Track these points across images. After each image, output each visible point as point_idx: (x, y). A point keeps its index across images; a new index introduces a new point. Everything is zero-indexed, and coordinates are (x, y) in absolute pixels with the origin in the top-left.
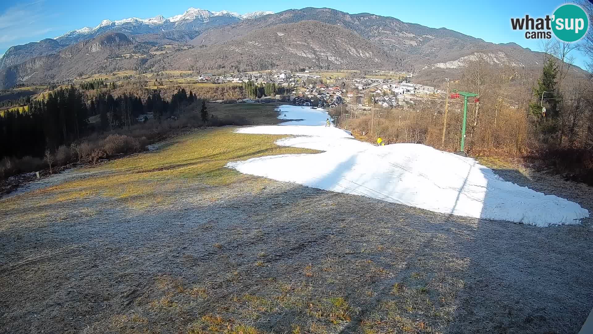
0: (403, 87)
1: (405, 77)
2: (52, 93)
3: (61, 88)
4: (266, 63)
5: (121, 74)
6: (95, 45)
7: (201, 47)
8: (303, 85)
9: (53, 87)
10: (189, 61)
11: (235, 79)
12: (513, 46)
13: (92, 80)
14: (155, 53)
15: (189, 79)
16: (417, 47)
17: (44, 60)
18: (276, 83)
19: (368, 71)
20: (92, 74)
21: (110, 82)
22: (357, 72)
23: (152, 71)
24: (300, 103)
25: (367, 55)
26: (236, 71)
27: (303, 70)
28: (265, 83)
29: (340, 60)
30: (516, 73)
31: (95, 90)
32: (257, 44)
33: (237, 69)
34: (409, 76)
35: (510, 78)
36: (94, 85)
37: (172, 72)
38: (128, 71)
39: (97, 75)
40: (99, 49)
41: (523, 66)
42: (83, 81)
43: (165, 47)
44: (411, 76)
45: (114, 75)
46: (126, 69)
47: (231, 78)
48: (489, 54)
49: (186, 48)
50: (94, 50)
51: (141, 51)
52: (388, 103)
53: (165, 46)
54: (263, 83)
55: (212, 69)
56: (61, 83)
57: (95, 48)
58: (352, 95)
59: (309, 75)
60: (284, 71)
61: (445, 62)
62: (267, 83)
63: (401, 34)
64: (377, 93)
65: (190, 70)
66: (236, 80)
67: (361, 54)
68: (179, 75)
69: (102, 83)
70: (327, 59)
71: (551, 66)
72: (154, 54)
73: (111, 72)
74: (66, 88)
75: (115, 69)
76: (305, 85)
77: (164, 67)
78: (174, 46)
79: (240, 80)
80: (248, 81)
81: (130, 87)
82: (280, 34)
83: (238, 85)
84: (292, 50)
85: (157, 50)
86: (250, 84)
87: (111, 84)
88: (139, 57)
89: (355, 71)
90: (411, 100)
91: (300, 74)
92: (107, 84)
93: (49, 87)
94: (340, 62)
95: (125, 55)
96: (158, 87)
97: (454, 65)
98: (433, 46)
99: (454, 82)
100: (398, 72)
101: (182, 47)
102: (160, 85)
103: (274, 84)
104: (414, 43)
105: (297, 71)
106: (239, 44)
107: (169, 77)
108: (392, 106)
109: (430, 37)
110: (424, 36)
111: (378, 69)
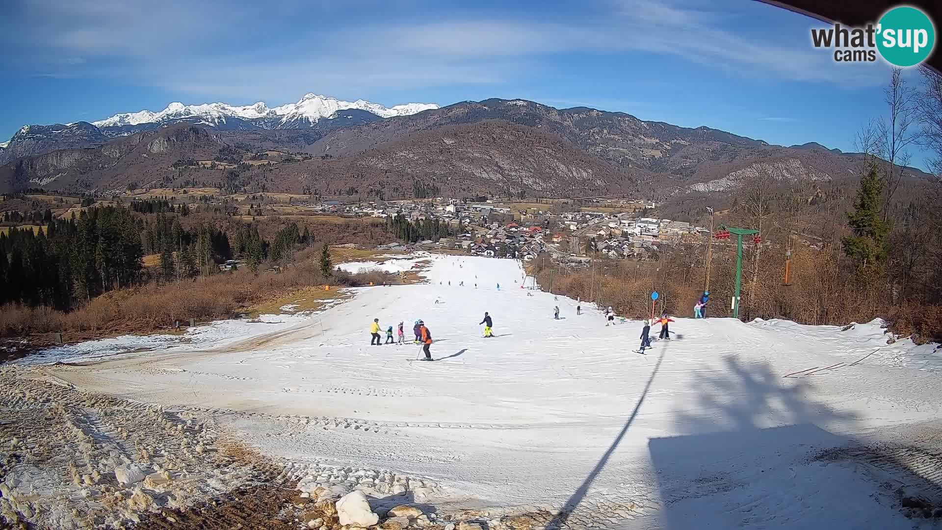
0: (640, 224)
1: (644, 208)
2: (86, 211)
3: (101, 204)
4: (425, 187)
5: (198, 192)
6: (158, 142)
7: (323, 158)
8: (484, 222)
9: (88, 201)
10: (303, 179)
11: (375, 211)
12: (813, 148)
13: (151, 197)
14: (251, 162)
15: (302, 208)
16: (662, 160)
17: (76, 155)
18: (441, 219)
19: (586, 201)
20: (152, 188)
21: (179, 203)
22: (568, 202)
23: (245, 191)
24: (477, 251)
25: (584, 174)
26: (377, 199)
27: (483, 200)
28: (422, 220)
29: (541, 184)
30: (818, 191)
31: (155, 214)
32: (411, 155)
33: (379, 196)
34: (650, 207)
35: (809, 200)
36: (154, 207)
37: (277, 196)
38: (207, 189)
39: (159, 191)
40: (163, 148)
41: (830, 178)
42: (137, 198)
43: (267, 155)
44: (653, 207)
45: (185, 192)
46: (204, 185)
47: (370, 209)
48: (776, 165)
49: (299, 157)
50: (156, 149)
51: (229, 158)
52: (617, 251)
53: (267, 153)
54: (420, 218)
55: (340, 194)
56: (101, 196)
57: (158, 147)
58: (560, 240)
59: (492, 207)
60: (454, 200)
61: (706, 182)
62: (426, 219)
63: (637, 141)
64: (600, 234)
65: (305, 194)
66: (376, 213)
67: (575, 174)
68: (288, 200)
69: (166, 203)
70: (521, 182)
71: (872, 174)
72: (250, 164)
73: (182, 187)
74: (108, 206)
75: (187, 183)
76: (486, 223)
77: (264, 186)
78: (281, 154)
79: (385, 213)
80: (396, 214)
81: (211, 214)
82: (448, 142)
83: (381, 220)
84: (465, 167)
85: (254, 158)
86: (400, 219)
87: (180, 206)
88: (226, 166)
89: (565, 200)
90: (653, 244)
91: (479, 206)
92: (175, 206)
93: (82, 200)
94: (542, 186)
95: (204, 162)
96: (254, 218)
97: (722, 184)
98: (686, 157)
99: (720, 213)
100: (633, 201)
101: (294, 156)
102: (258, 215)
103: (437, 221)
104: (658, 154)
105: (473, 200)
106: (384, 154)
107: (272, 202)
108: (622, 255)
109: (683, 142)
110: (673, 142)
111: (600, 198)
